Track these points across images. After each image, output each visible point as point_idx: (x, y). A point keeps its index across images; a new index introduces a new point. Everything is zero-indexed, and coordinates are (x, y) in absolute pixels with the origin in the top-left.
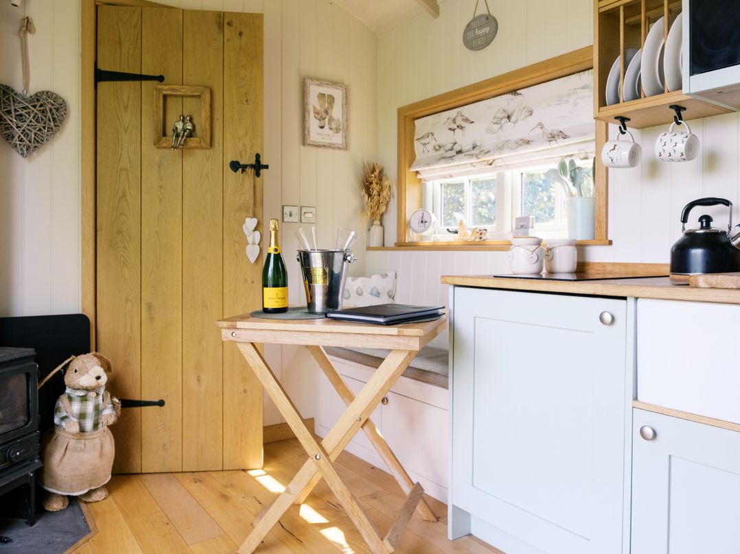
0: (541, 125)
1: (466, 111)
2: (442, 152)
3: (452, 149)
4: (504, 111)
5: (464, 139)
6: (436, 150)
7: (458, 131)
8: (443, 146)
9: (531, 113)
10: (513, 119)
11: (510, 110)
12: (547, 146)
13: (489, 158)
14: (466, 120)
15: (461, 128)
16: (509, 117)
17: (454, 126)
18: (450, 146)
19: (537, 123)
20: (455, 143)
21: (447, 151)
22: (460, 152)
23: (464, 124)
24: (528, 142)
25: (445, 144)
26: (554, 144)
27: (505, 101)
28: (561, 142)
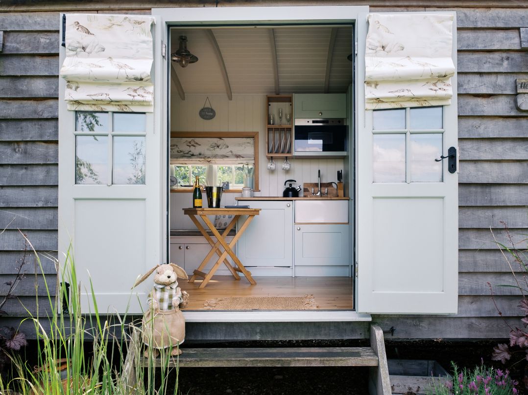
0: (231, 152)
1: (197, 140)
2: (182, 153)
3: (188, 153)
4: (216, 144)
5: (195, 150)
6: (179, 152)
7: (192, 147)
8: (183, 151)
9: (228, 147)
10: (220, 147)
11: (218, 144)
12: (236, 159)
13: (209, 160)
14: (197, 143)
15: (194, 146)
16: (218, 147)
17: (190, 145)
18: (187, 152)
19: (230, 150)
20: (190, 151)
21: (184, 154)
22: (193, 155)
23: (195, 145)
24: (227, 157)
25: (184, 150)
26: (238, 159)
27: (215, 140)
28: (242, 159)
